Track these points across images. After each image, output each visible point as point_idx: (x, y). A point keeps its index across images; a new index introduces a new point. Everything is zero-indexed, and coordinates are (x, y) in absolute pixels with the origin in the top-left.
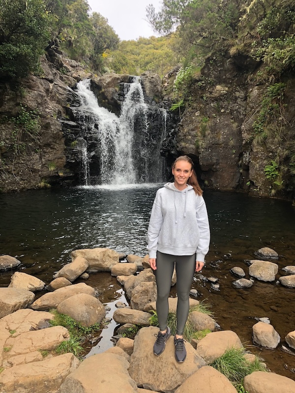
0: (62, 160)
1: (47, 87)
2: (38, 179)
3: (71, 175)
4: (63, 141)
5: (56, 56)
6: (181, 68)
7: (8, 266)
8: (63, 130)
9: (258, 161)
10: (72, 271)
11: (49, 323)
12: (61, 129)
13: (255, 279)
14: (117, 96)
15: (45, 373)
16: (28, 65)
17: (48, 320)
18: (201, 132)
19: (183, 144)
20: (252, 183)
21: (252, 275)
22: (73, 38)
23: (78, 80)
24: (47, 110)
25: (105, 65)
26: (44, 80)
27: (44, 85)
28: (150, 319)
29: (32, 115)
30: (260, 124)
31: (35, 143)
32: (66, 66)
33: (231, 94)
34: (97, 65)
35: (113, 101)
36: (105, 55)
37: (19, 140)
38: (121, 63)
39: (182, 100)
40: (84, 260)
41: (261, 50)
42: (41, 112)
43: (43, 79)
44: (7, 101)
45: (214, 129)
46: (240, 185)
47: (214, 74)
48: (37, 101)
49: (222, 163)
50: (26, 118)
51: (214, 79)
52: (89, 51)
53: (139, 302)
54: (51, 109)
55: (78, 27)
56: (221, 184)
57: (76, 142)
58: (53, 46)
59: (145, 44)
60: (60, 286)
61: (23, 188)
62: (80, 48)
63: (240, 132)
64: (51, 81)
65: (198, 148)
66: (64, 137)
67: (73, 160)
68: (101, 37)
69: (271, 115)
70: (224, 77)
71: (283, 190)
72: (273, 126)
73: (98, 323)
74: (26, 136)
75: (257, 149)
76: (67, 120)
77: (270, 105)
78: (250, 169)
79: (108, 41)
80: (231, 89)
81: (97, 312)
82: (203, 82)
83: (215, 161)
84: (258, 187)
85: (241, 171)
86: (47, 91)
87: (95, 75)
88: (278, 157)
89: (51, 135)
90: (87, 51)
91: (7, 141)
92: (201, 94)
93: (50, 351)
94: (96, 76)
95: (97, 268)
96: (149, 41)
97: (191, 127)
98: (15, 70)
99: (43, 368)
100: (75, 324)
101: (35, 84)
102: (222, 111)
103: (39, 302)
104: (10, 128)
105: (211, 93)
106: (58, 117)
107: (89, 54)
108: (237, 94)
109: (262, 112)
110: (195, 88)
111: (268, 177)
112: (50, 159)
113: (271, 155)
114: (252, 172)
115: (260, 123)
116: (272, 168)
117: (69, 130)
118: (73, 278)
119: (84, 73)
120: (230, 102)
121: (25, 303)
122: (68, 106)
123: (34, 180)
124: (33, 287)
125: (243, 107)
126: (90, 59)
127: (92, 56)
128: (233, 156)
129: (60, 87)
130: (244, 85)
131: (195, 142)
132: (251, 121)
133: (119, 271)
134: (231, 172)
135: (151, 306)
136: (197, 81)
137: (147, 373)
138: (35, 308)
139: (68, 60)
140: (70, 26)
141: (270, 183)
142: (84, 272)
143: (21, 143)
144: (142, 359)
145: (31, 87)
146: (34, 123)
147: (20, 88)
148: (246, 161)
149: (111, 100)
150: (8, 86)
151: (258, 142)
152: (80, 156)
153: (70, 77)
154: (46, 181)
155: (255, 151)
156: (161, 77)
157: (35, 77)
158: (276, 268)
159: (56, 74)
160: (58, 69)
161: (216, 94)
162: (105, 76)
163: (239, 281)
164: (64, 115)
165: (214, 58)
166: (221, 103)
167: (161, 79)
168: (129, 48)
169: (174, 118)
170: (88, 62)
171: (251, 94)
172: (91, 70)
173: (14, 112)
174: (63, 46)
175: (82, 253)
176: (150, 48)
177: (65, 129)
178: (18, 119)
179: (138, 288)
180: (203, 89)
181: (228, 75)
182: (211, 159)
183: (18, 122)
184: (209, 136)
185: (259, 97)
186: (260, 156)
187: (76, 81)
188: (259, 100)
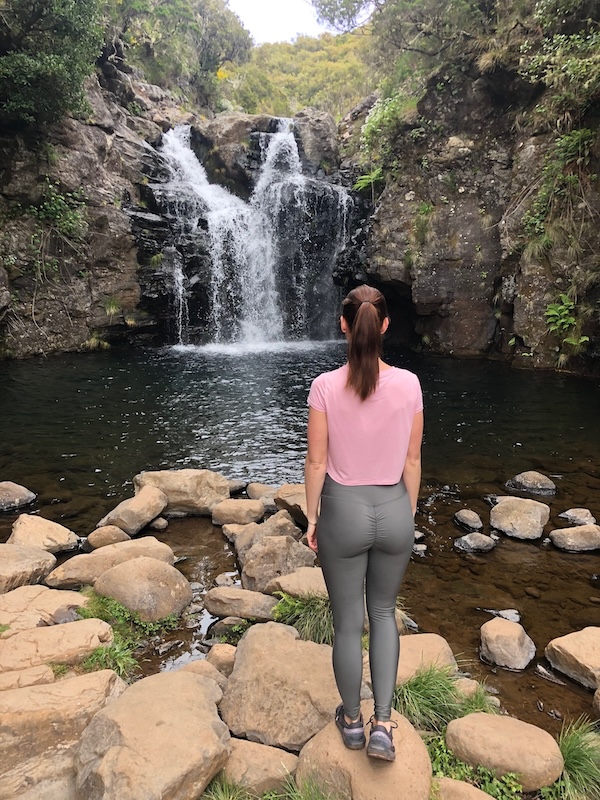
0: (133, 294)
1: (100, 143)
2: (85, 330)
3: (151, 323)
4: (134, 253)
5: (120, 78)
6: (379, 100)
7: (10, 503)
8: (133, 232)
9: (533, 295)
10: (132, 513)
11: (77, 613)
12: (129, 230)
13: (502, 534)
14: (246, 159)
15: (55, 706)
16: (60, 96)
17: (75, 607)
18: (416, 236)
19: (379, 259)
20: (519, 340)
21: (496, 526)
22: (153, 40)
23: (166, 127)
24: (102, 191)
25: (223, 95)
26: (95, 128)
27: (94, 138)
28: (275, 608)
29: (71, 201)
30: (538, 217)
31: (78, 259)
32: (141, 98)
33: (481, 154)
34: (207, 96)
35: (236, 172)
36: (222, 73)
37: (45, 252)
38: (257, 92)
39: (378, 167)
40: (157, 492)
41: (539, 59)
42: (89, 194)
43: (91, 125)
44: (19, 172)
45: (443, 229)
46: (496, 344)
47: (445, 112)
48: (79, 171)
49: (458, 299)
50: (59, 208)
51: (445, 124)
52: (189, 65)
53: (257, 576)
54: (110, 189)
55: (164, 16)
56: (456, 341)
57: (161, 255)
58: (113, 56)
59: (311, 49)
60: (105, 542)
61: (55, 350)
62: (169, 61)
63: (496, 235)
64: (109, 131)
65: (409, 267)
66: (135, 245)
67: (154, 292)
68: (214, 35)
69: (561, 197)
70: (466, 118)
71: (584, 354)
72: (564, 222)
73: (174, 616)
74: (59, 244)
75: (531, 269)
76: (143, 210)
77: (561, 176)
78: (515, 311)
79: (228, 44)
80: (480, 144)
81: (173, 593)
82: (422, 130)
83: (444, 296)
84: (532, 349)
85: (498, 315)
86: (101, 150)
87: (201, 116)
88: (574, 288)
89: (110, 241)
90: (184, 65)
91: (22, 255)
92: (418, 155)
93: (71, 665)
94: (204, 118)
95: (185, 509)
96: (318, 43)
97: (396, 223)
98: (33, 108)
99: (50, 697)
100: (127, 616)
101: (76, 136)
102: (460, 191)
103: (60, 574)
104: (26, 229)
105: (438, 152)
106: (123, 206)
107: (188, 74)
108: (493, 154)
109: (542, 193)
110: (404, 142)
111: (552, 328)
112: (108, 290)
113: (559, 282)
114: (519, 317)
115: (538, 214)
116: (561, 311)
117: (146, 231)
118: (135, 527)
119: (178, 113)
120: (479, 172)
121: (35, 574)
122: (145, 182)
123: (76, 334)
124: (54, 544)
125: (505, 181)
126: (191, 83)
127: (196, 76)
128: (483, 284)
129: (128, 142)
130: (507, 134)
131: (403, 255)
132: (520, 212)
133: (227, 515)
134: (478, 319)
135: (278, 584)
136: (409, 128)
137: (256, 711)
138: (53, 585)
139: (144, 84)
140: (147, 13)
141: (556, 340)
142: (158, 517)
143: (50, 258)
144: (249, 684)
145: (67, 143)
146: (76, 218)
147: (46, 145)
148: (507, 296)
149: (233, 168)
150: (20, 142)
151: (533, 256)
152: (168, 285)
153: (149, 121)
154: (101, 335)
155: (527, 273)
156: (338, 120)
157: (75, 122)
158: (544, 512)
159: (119, 114)
160: (124, 105)
161: (448, 155)
162: (221, 118)
163: (467, 537)
164: (136, 202)
165: (446, 78)
166: (459, 173)
167: (337, 125)
168: (274, 60)
169: (361, 205)
170: (188, 89)
171: (522, 155)
172: (193, 107)
173: (33, 195)
174: (134, 57)
175: (155, 478)
176: (321, 59)
177: (138, 229)
178: (41, 210)
179: (257, 548)
180: (421, 143)
181: (475, 115)
182: (437, 290)
183: (42, 216)
184: (433, 244)
185: (538, 159)
186: (536, 284)
187: (161, 129)
188: (538, 166)
